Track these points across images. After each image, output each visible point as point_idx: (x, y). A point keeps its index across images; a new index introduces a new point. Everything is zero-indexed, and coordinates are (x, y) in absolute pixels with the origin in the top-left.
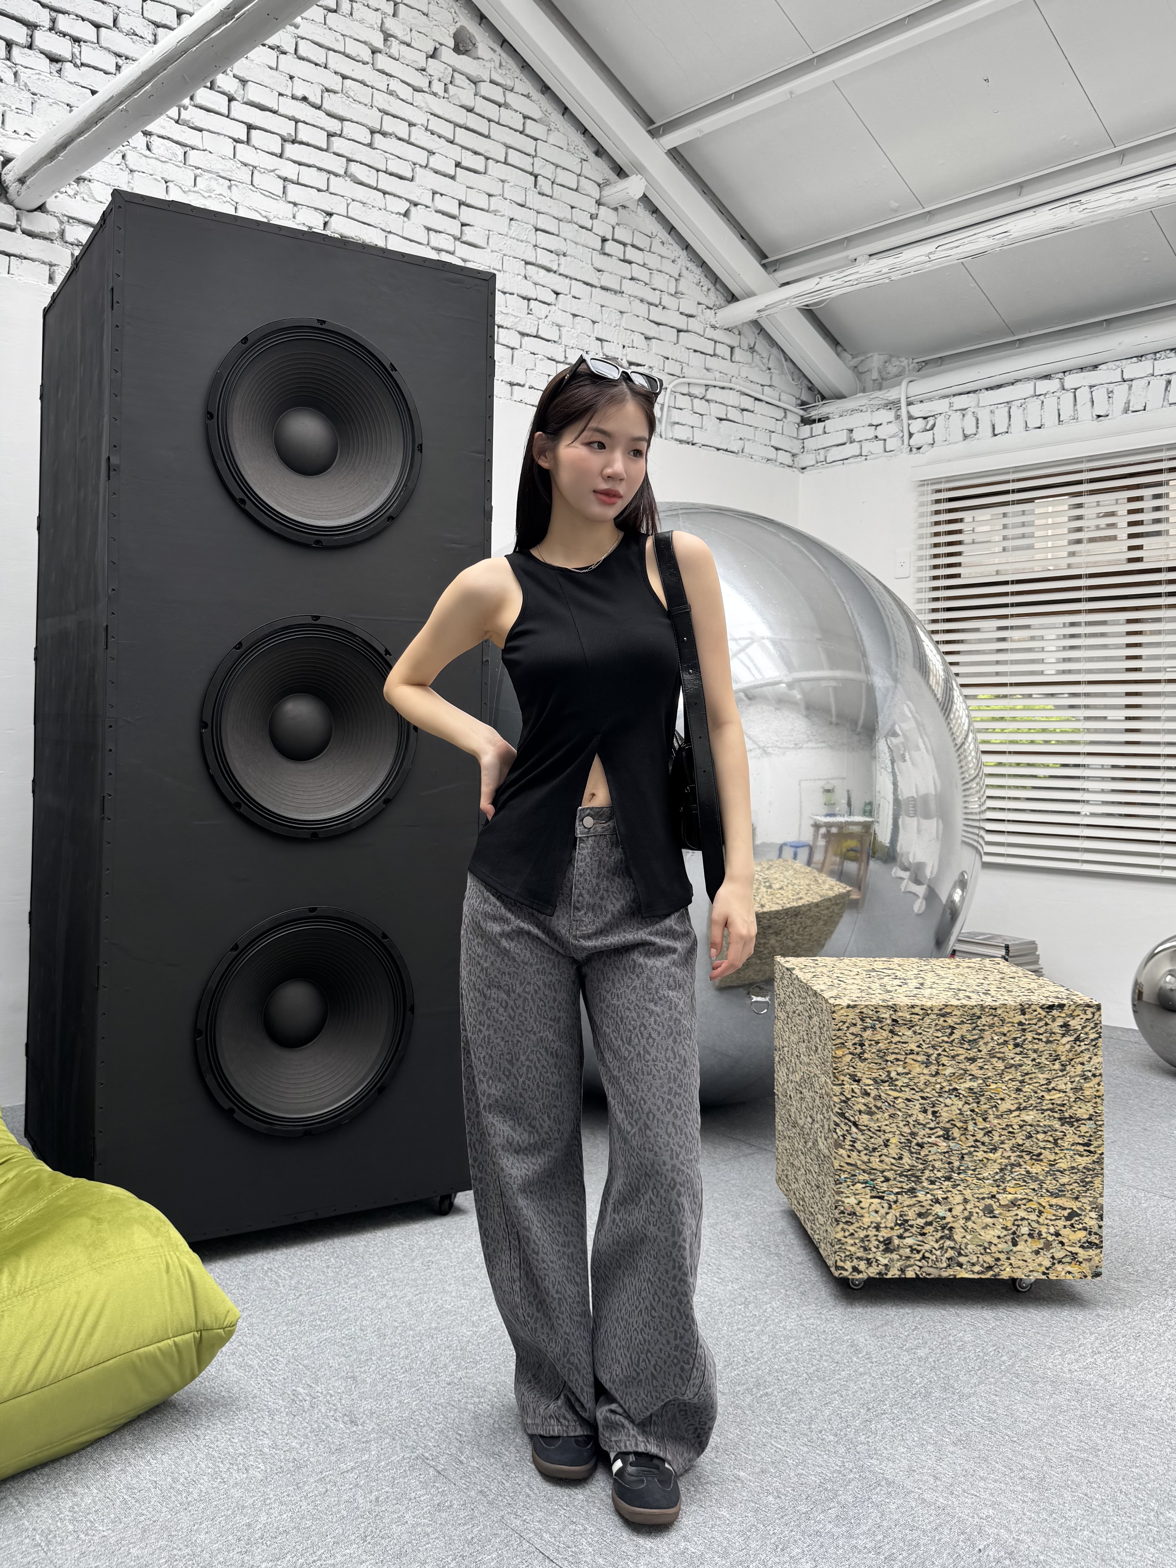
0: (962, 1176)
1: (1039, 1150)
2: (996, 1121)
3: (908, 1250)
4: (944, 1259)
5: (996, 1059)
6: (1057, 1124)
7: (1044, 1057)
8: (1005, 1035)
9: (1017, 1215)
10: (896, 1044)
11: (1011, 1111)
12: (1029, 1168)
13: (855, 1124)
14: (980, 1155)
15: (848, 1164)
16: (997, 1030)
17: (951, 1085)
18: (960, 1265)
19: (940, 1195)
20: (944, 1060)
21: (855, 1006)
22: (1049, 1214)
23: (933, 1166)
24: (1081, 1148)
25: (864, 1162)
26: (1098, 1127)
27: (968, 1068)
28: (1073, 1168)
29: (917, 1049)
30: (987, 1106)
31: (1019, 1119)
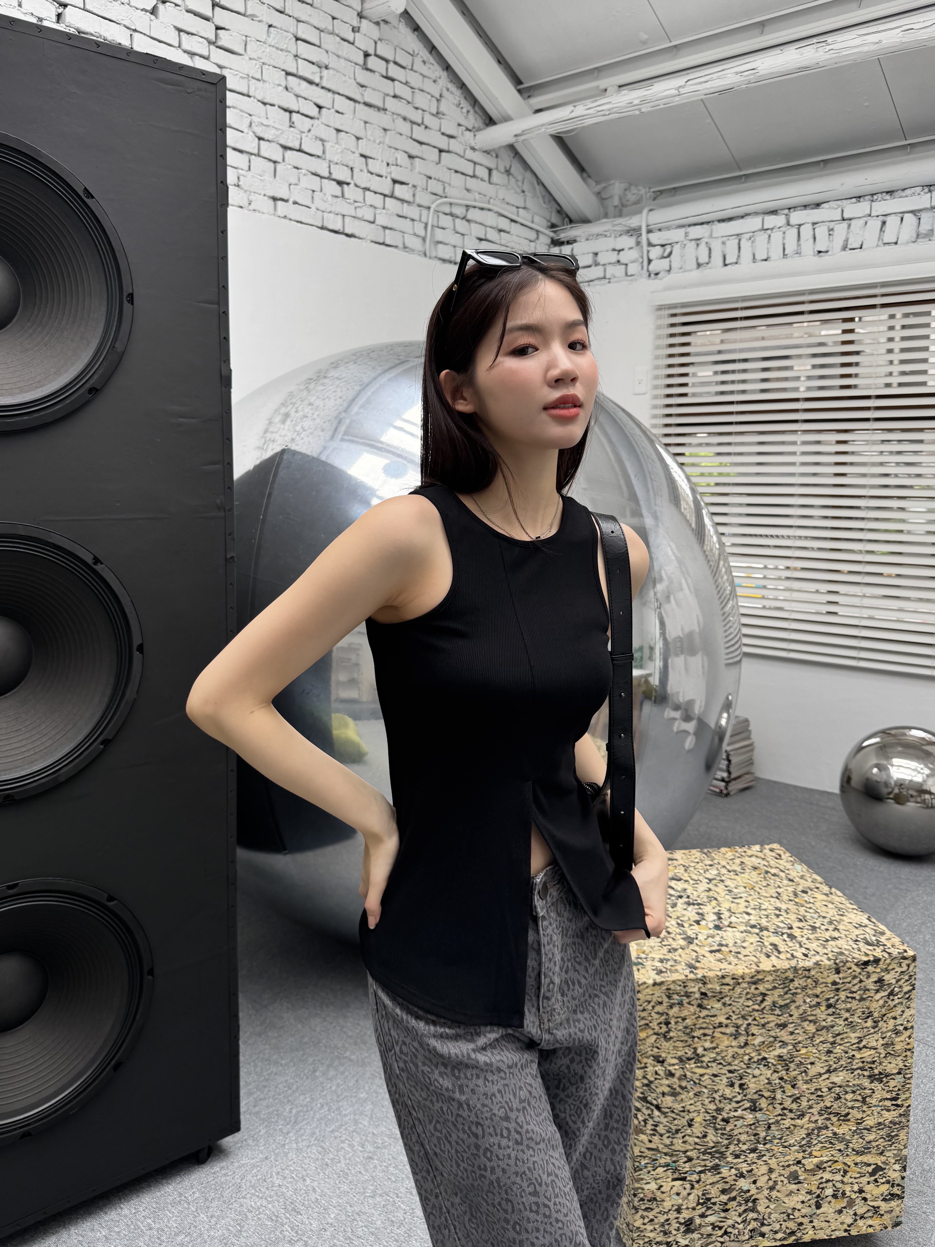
0: (768, 1146)
1: (847, 1111)
2: (805, 1086)
3: (710, 1228)
4: (746, 1231)
5: (807, 1022)
6: (866, 1083)
7: (856, 1015)
8: (817, 996)
9: (822, 1178)
10: (704, 1018)
11: (820, 1075)
12: (835, 1129)
13: (658, 1108)
14: (787, 1123)
15: (649, 1149)
16: (810, 992)
17: (760, 1054)
18: (763, 1235)
19: (744, 1168)
20: (754, 1030)
21: (662, 983)
22: (853, 1172)
23: (739, 1141)
24: (888, 1103)
25: (666, 1146)
26: (907, 1080)
27: (779, 1034)
28: (880, 1124)
29: (725, 1022)
30: (797, 1072)
31: (828, 1081)
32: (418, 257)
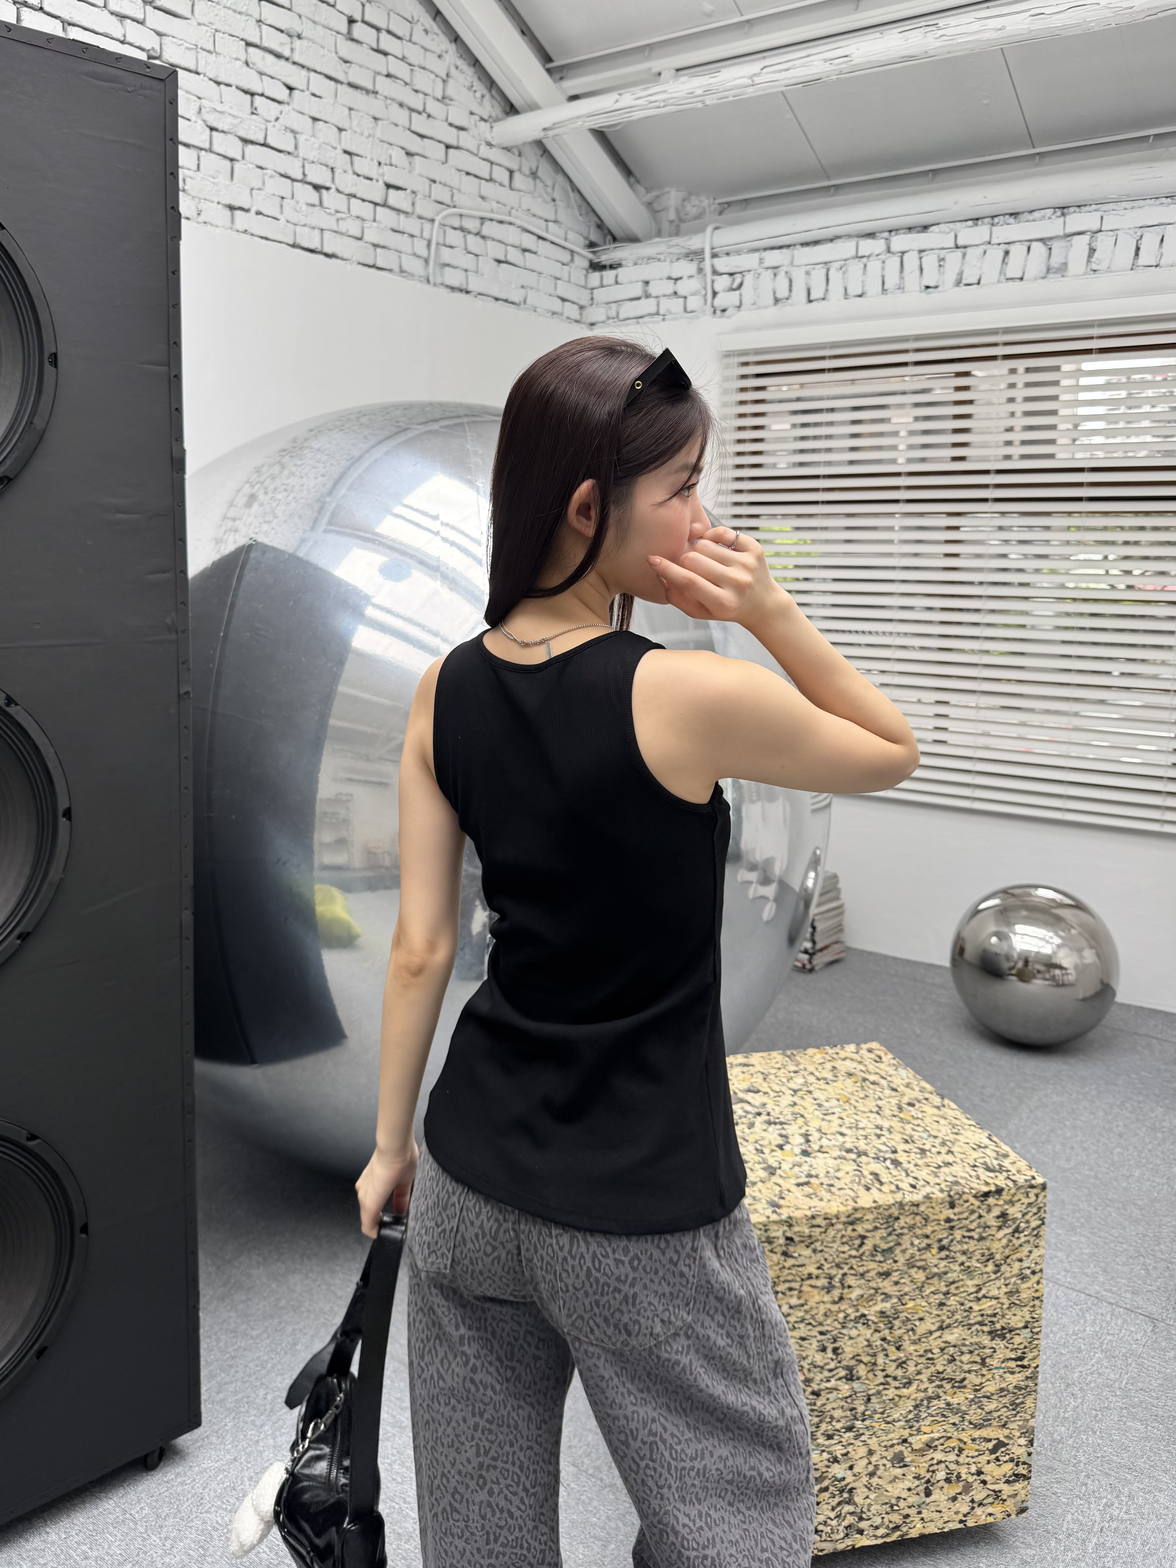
0: (867, 1423)
1: (963, 1375)
2: (912, 1348)
4: (841, 1528)
5: (915, 1269)
6: (986, 1340)
7: (975, 1258)
8: (927, 1237)
9: (932, 1458)
10: (789, 1268)
11: (931, 1333)
12: (949, 1399)
14: (891, 1393)
16: (918, 1232)
17: (857, 1311)
18: (861, 1532)
19: (839, 1450)
20: (851, 1281)
22: (971, 1450)
23: (832, 1418)
24: (1012, 1364)
26: (1035, 1335)
27: (881, 1285)
28: (1002, 1390)
29: (815, 1272)
30: (902, 1331)
31: (940, 1340)
32: (419, 285)
